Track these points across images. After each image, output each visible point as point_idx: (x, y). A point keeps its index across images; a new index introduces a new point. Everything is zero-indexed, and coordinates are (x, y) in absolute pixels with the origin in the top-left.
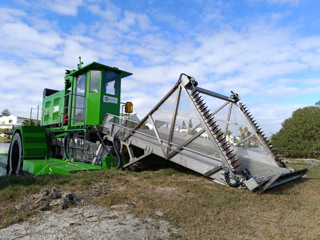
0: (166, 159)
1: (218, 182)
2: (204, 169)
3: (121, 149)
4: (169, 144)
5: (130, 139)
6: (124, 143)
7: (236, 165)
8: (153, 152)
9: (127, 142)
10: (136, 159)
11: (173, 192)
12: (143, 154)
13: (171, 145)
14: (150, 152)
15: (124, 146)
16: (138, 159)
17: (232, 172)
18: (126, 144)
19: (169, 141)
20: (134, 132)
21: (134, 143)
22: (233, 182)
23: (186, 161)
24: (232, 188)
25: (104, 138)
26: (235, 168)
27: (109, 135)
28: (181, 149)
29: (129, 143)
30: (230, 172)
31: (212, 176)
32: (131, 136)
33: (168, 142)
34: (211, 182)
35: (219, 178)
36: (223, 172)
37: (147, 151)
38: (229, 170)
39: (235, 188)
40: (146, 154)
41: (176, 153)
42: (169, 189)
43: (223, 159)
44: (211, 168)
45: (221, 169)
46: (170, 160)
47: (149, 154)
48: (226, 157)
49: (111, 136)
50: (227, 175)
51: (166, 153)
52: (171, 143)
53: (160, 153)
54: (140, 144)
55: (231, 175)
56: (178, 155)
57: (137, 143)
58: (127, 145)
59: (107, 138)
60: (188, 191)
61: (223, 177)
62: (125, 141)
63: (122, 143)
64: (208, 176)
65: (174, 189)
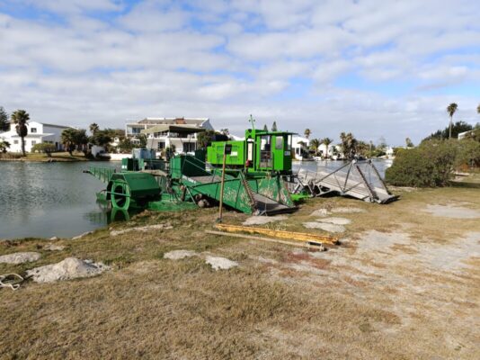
1: (367, 201)
5: (320, 182)
8: (335, 190)
12: (329, 190)
13: (345, 187)
15: (316, 187)
16: (326, 192)
20: (322, 180)
21: (322, 185)
23: (353, 194)
24: (372, 203)
26: (373, 196)
28: (351, 189)
29: (319, 185)
44: (364, 196)
46: (345, 193)
47: (332, 190)
48: (370, 192)
50: (370, 199)
51: (342, 190)
53: (338, 189)
54: (326, 185)
56: (349, 191)
62: (316, 183)
64: (363, 200)
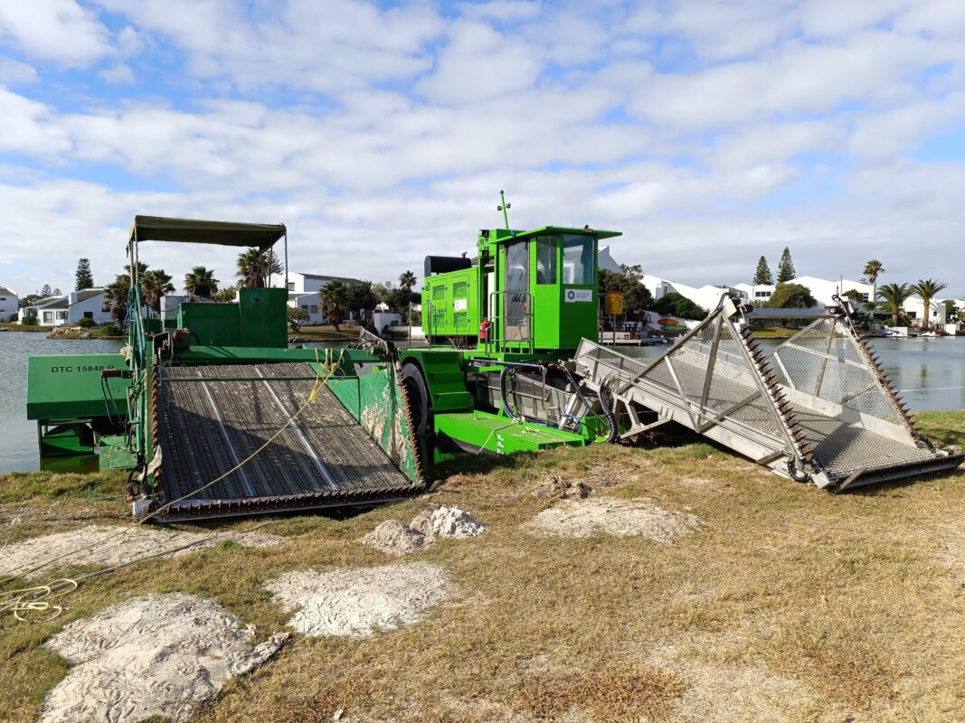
0: (697, 432)
1: (779, 473)
2: (758, 454)
3: (615, 406)
4: (701, 409)
5: (631, 391)
6: (620, 398)
7: (806, 450)
8: (675, 419)
9: (626, 396)
10: (643, 427)
11: (706, 486)
12: (657, 420)
13: (705, 412)
14: (669, 418)
16: (647, 427)
17: (800, 460)
18: (623, 400)
19: (702, 405)
20: (637, 381)
21: (638, 399)
22: (800, 474)
23: (729, 438)
24: (796, 483)
25: (581, 385)
26: (803, 455)
27: (588, 379)
28: (722, 420)
29: (629, 398)
30: (797, 460)
31: (769, 465)
32: (631, 386)
33: (699, 405)
34: (767, 473)
35: (780, 467)
36: (786, 459)
37: (664, 415)
38: (794, 459)
39: (801, 484)
40: (662, 420)
41: (714, 425)
42: (701, 482)
43: (786, 441)
44: (769, 453)
45: (782, 455)
46: (704, 434)
47: (666, 421)
48: (791, 438)
49: (594, 381)
50: (791, 465)
51: (696, 422)
52: (704, 408)
53: (687, 421)
55: (797, 465)
56: (716, 427)
57: (643, 398)
58: (627, 402)
59: (585, 384)
60: (728, 485)
61: (786, 467)
62: (621, 394)
63: (616, 397)
64: (765, 463)
65: (707, 481)
